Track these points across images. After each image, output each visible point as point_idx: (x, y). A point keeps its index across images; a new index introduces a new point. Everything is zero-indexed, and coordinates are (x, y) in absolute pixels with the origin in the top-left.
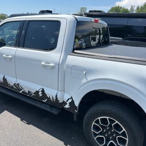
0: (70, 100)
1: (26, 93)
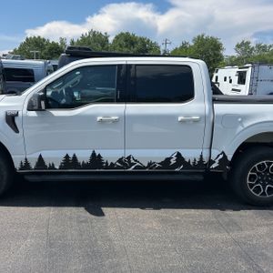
0: (221, 156)
1: (144, 168)
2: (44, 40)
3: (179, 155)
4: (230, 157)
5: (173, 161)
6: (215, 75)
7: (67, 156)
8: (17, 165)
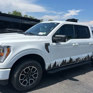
7: (63, 61)
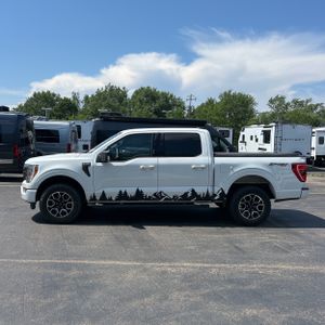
0: (221, 191)
1: (171, 199)
2: (54, 95)
3: (193, 191)
4: (226, 192)
5: (189, 195)
6: (242, 134)
7: (121, 192)
8: (88, 198)
